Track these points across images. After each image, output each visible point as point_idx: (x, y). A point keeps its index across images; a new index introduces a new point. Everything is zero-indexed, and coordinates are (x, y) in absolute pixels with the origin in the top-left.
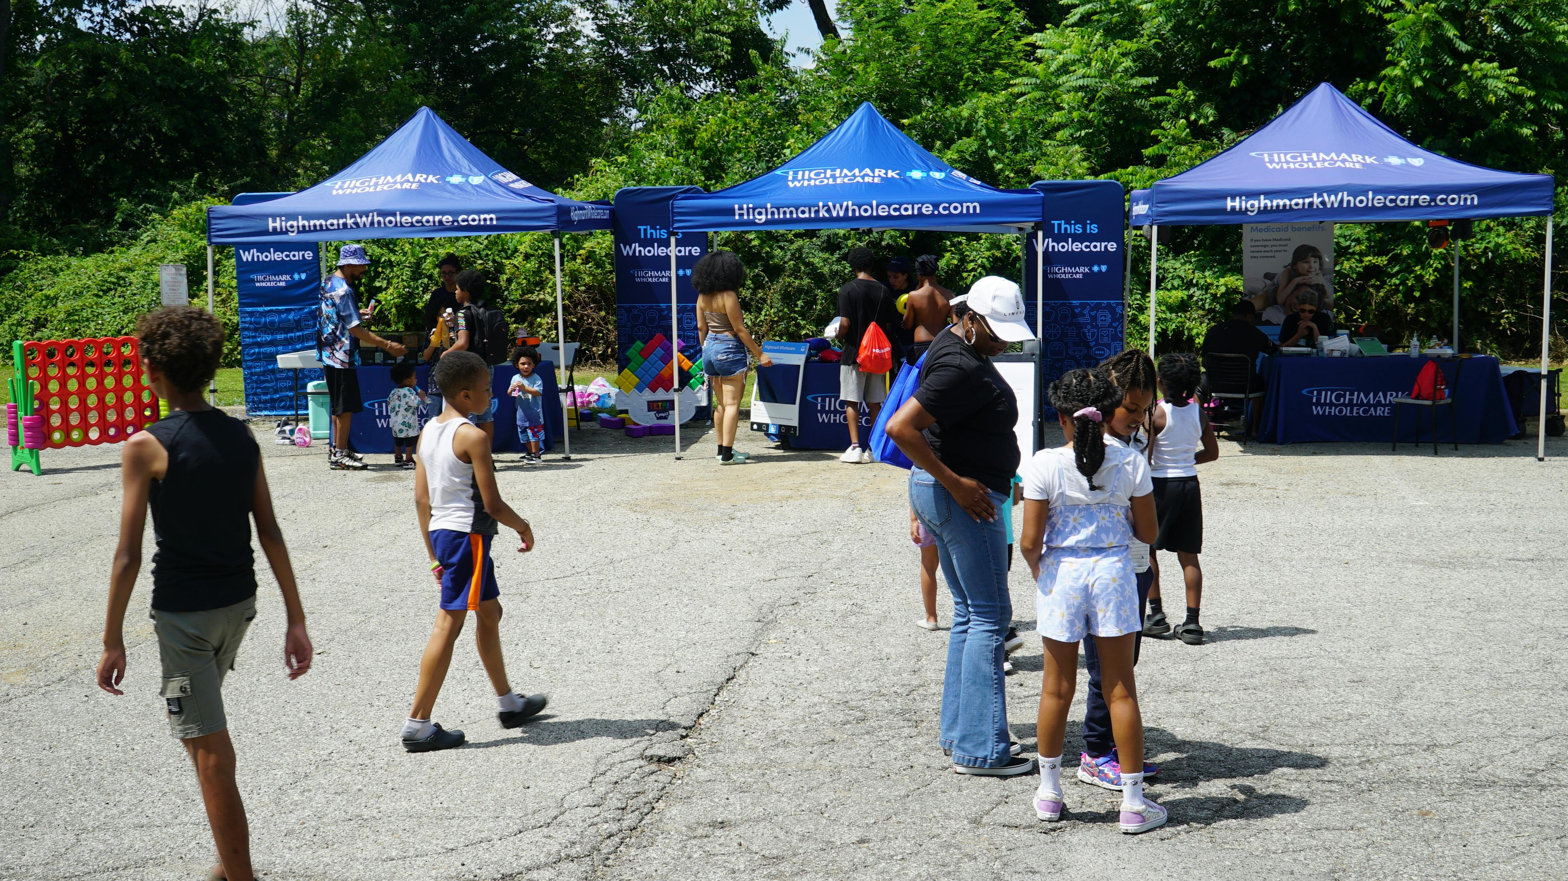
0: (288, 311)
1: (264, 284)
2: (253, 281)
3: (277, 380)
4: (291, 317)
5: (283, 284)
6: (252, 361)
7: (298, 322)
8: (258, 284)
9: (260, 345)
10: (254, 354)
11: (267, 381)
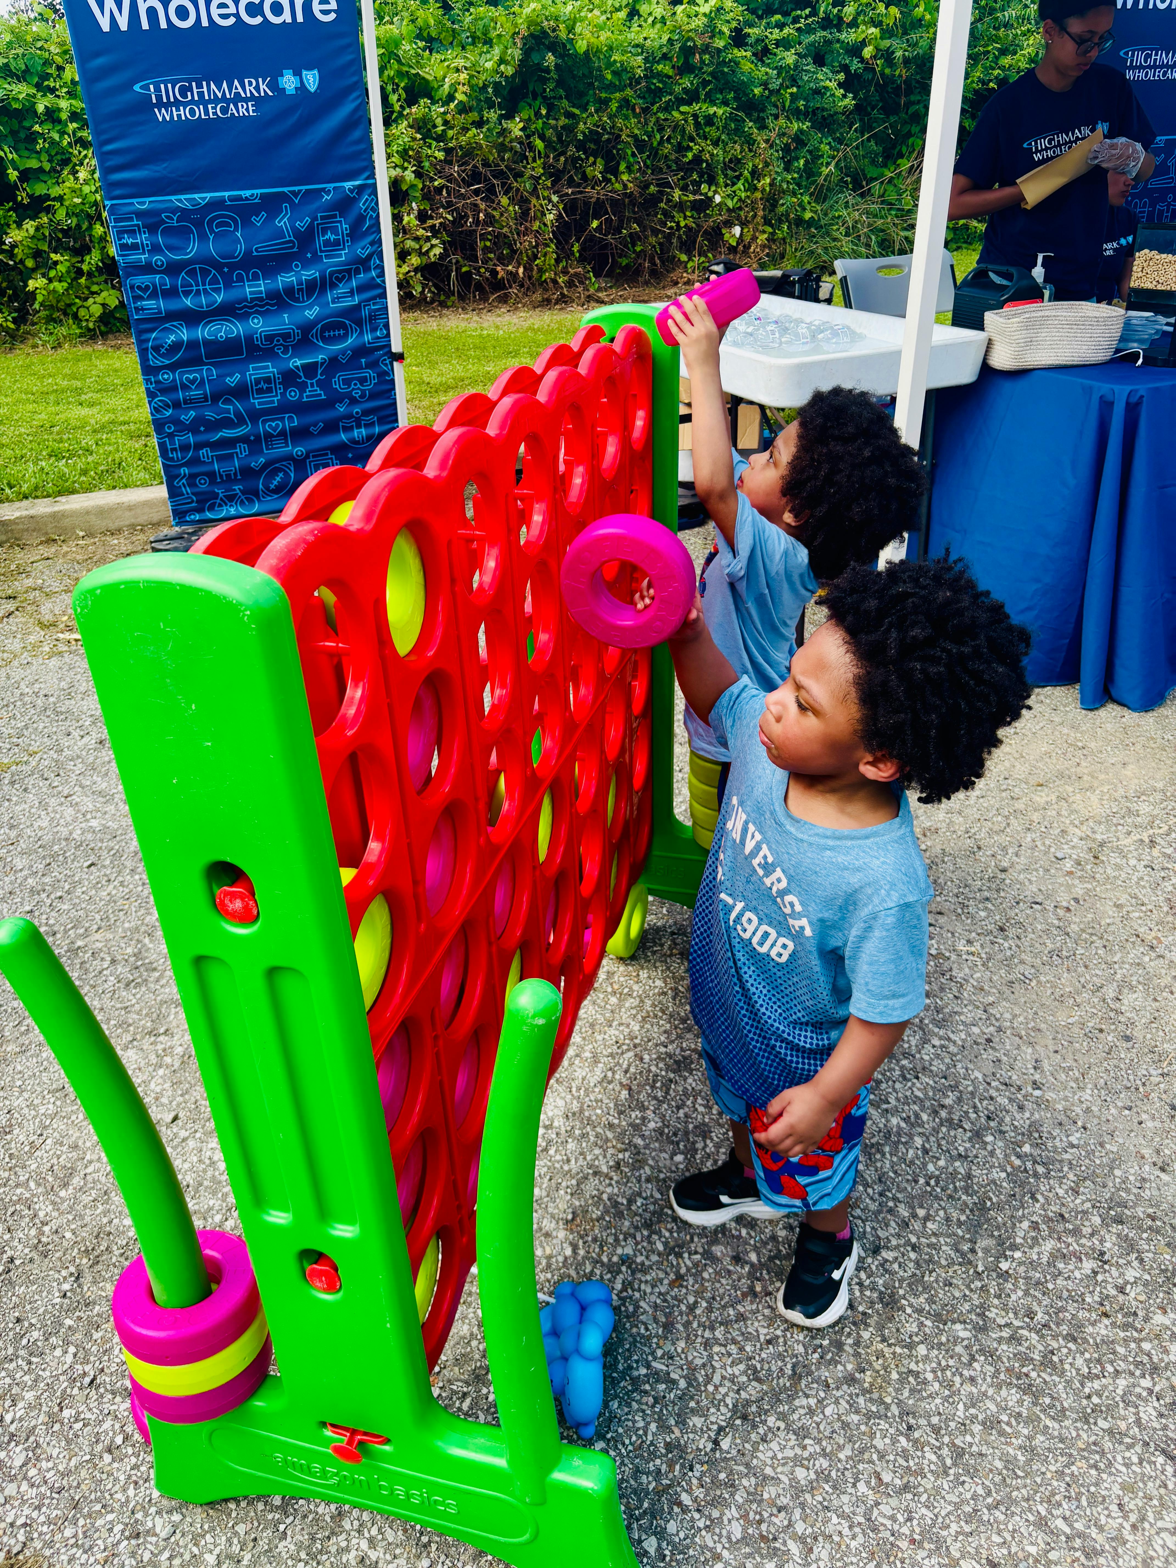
0: (272, 205)
1: (184, 113)
2: (145, 106)
3: (255, 416)
4: (282, 222)
5: (246, 110)
6: (172, 367)
7: (306, 238)
8: (162, 115)
9: (192, 318)
10: (176, 346)
11: (227, 423)
